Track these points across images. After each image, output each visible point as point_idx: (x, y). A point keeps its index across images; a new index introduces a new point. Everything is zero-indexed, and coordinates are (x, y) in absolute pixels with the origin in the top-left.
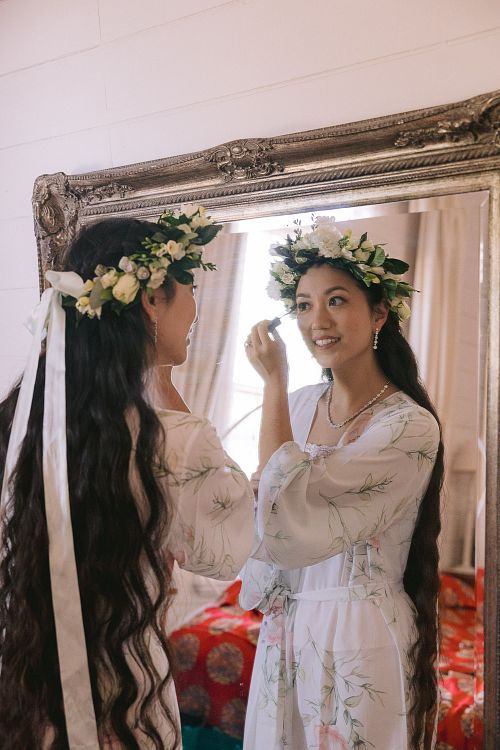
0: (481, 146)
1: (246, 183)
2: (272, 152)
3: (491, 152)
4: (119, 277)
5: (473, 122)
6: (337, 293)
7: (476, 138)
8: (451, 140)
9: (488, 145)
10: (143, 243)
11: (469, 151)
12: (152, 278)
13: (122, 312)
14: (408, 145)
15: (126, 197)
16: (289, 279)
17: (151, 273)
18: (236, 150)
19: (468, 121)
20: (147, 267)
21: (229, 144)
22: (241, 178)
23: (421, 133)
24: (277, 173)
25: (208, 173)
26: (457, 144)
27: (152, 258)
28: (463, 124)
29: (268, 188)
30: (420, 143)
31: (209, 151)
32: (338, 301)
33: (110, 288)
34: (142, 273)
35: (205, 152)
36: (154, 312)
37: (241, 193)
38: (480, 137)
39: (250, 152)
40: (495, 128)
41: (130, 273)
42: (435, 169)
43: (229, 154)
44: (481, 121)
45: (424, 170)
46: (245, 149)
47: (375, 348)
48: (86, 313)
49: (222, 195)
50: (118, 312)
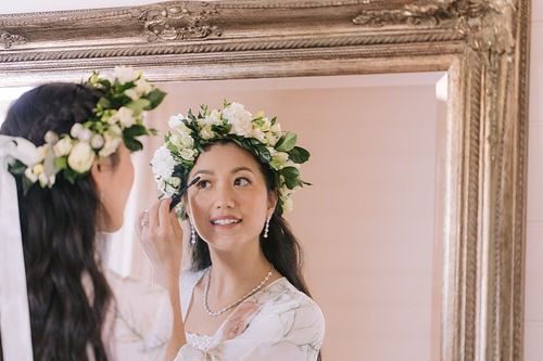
0: (442, 31)
1: (175, 44)
2: (216, 16)
3: (454, 37)
4: (73, 144)
5: (440, 8)
6: (242, 173)
7: (438, 23)
8: (413, 22)
9: (451, 30)
10: (95, 110)
11: (432, 34)
12: (107, 146)
13: (76, 180)
14: (368, 23)
15: (12, 48)
16: (188, 155)
17: (105, 141)
18: (174, 10)
19: (436, 7)
20: (102, 135)
21: (165, 3)
22: (169, 39)
23: (385, 14)
24: (214, 36)
25: (128, 30)
26: (419, 27)
27: (106, 126)
28: (430, 10)
29: (203, 51)
30: (381, 21)
31: (139, 8)
32: (243, 182)
33: (66, 157)
34: (97, 142)
35: (133, 8)
36: (103, 180)
37: (168, 53)
38: (442, 22)
39: (190, 13)
40: (459, 16)
41: (85, 141)
42: (394, 48)
43: (164, 13)
44: (449, 9)
45: (382, 48)
46: (185, 11)
47: (266, 236)
48: (38, 182)
49: (144, 54)
50: (71, 180)
